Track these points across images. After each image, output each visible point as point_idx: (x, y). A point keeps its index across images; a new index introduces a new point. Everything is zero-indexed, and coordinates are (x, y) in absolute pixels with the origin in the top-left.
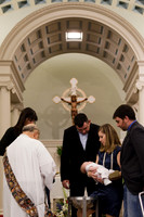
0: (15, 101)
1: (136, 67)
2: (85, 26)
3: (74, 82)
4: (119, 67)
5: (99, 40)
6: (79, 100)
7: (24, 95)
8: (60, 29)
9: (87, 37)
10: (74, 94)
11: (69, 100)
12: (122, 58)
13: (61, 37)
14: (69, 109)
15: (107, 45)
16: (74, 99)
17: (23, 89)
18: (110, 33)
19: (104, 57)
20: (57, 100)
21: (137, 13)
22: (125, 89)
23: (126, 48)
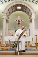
3: (19, 17)
4: (28, 14)
5: (24, 8)
6: (20, 21)
7: (9, 19)
8: (16, 6)
9: (22, 8)
10: (19, 19)
11: (18, 21)
12: (29, 12)
13: (16, 8)
14: (18, 22)
15: (26, 10)
16: (19, 20)
17: (9, 18)
19: (25, 12)
20: (15, 21)
22: (30, 18)
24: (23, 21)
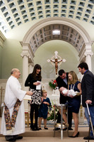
0: (30, 61)
1: (84, 45)
2: (61, 27)
4: (77, 46)
5: (68, 34)
7: (34, 59)
8: (50, 29)
9: (62, 33)
12: (78, 42)
13: (50, 33)
15: (71, 36)
16: (56, 60)
17: (34, 56)
18: (73, 31)
19: (70, 41)
21: (84, 21)
22: (79, 56)
23: (80, 37)
24: (64, 61)
